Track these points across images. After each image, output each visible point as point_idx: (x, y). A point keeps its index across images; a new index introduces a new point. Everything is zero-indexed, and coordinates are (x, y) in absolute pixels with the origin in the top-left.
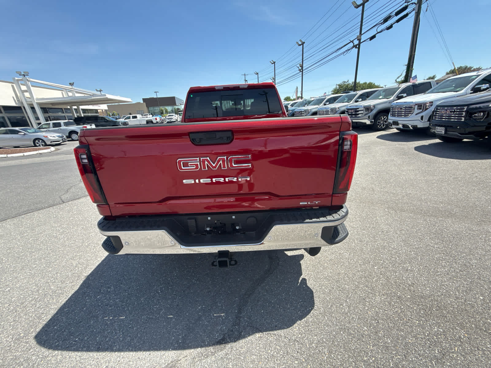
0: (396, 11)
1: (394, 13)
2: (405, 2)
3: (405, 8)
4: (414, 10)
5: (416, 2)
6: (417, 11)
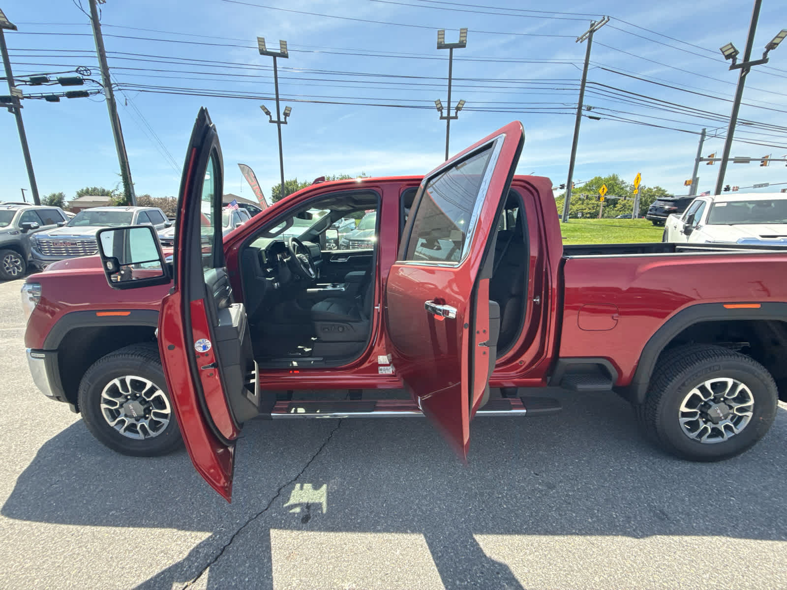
0: (59, 76)
1: (54, 78)
2: (77, 71)
3: (79, 82)
4: (99, 92)
5: (102, 82)
6: (109, 97)
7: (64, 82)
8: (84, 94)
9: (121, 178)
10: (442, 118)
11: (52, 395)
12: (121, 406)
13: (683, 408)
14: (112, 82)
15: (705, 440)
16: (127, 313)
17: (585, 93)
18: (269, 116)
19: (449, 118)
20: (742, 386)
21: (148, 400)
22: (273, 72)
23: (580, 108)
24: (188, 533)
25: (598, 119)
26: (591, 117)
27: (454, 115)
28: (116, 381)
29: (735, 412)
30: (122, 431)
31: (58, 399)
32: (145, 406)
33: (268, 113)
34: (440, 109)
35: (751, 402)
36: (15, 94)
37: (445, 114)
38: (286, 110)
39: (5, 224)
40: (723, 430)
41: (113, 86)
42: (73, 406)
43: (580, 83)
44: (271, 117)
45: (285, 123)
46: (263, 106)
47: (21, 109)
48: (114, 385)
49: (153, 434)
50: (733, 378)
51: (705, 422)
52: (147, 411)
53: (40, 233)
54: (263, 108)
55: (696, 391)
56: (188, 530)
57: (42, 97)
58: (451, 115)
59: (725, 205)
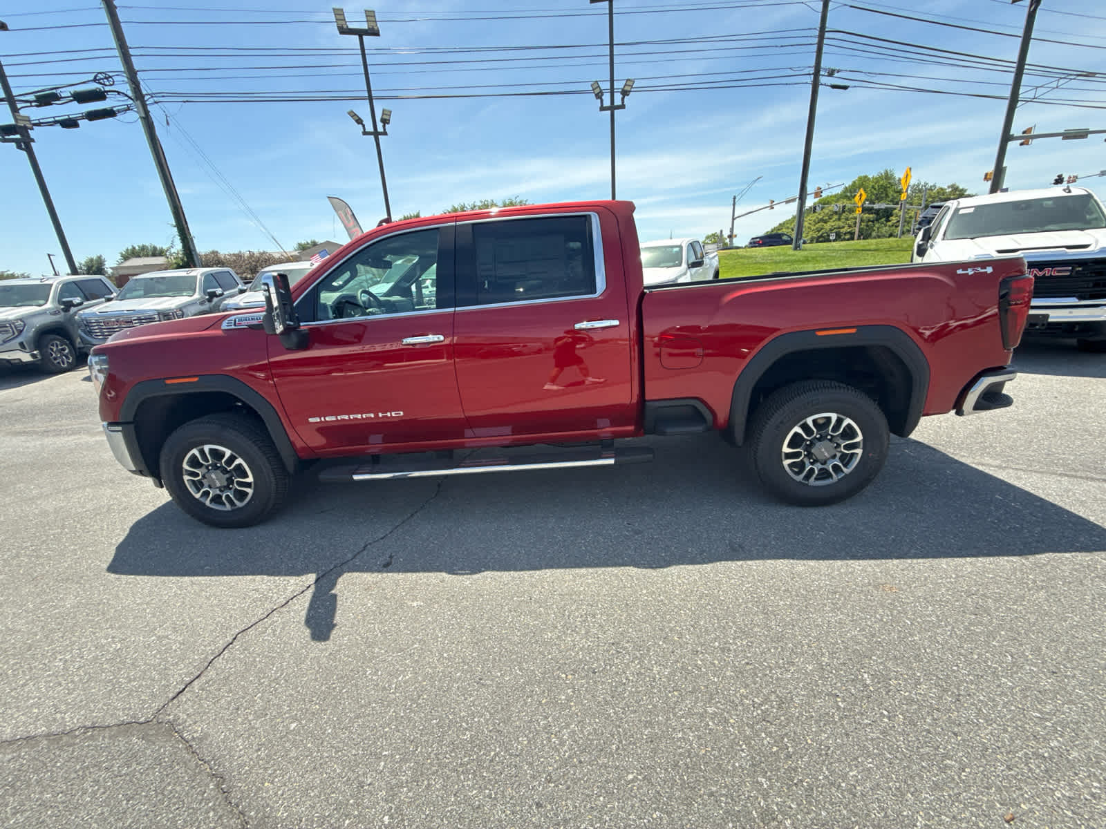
0: (72, 89)
1: (66, 92)
2: (95, 80)
3: (99, 96)
4: (128, 109)
5: (130, 94)
6: (143, 115)
7: (81, 98)
8: (109, 113)
9: (176, 229)
10: (602, 109)
11: (134, 469)
12: (204, 477)
13: (786, 449)
14: (144, 92)
15: (812, 481)
16: (196, 379)
17: (825, 49)
18: (360, 126)
19: (612, 108)
20: (848, 421)
21: (229, 469)
22: (361, 56)
23: (817, 74)
24: (277, 578)
25: (845, 88)
26: (834, 87)
27: (620, 103)
28: (195, 451)
29: (843, 450)
30: (208, 503)
31: (141, 473)
32: (227, 476)
33: (359, 121)
34: (599, 96)
35: (859, 438)
36: (21, 124)
37: (607, 103)
38: (383, 114)
39: (42, 302)
40: (831, 470)
41: (146, 98)
42: (157, 481)
43: (817, 33)
44: (364, 126)
45: (385, 133)
46: (352, 112)
47: (32, 144)
48: (194, 455)
49: (239, 504)
50: (837, 413)
51: (812, 464)
52: (230, 481)
53: (87, 311)
54: (353, 114)
55: (797, 429)
56: (277, 576)
57: (56, 122)
58: (616, 104)
59: (972, 210)
